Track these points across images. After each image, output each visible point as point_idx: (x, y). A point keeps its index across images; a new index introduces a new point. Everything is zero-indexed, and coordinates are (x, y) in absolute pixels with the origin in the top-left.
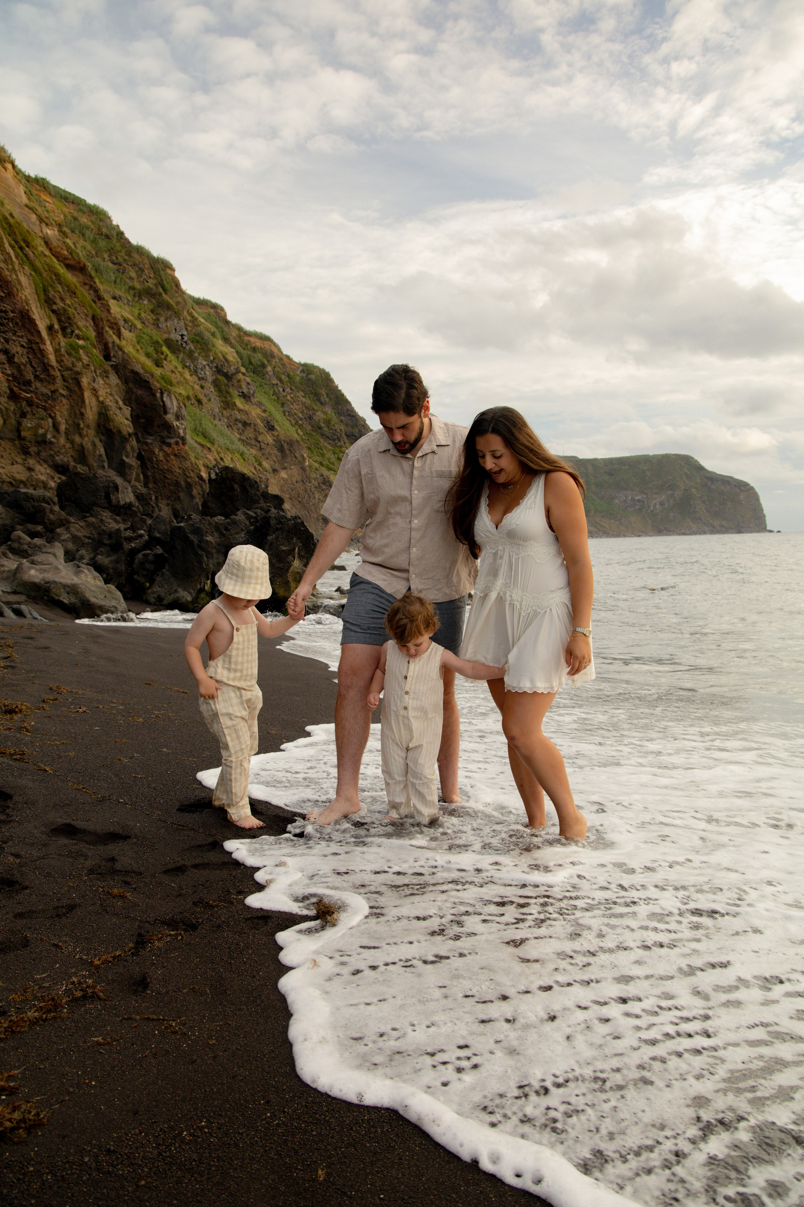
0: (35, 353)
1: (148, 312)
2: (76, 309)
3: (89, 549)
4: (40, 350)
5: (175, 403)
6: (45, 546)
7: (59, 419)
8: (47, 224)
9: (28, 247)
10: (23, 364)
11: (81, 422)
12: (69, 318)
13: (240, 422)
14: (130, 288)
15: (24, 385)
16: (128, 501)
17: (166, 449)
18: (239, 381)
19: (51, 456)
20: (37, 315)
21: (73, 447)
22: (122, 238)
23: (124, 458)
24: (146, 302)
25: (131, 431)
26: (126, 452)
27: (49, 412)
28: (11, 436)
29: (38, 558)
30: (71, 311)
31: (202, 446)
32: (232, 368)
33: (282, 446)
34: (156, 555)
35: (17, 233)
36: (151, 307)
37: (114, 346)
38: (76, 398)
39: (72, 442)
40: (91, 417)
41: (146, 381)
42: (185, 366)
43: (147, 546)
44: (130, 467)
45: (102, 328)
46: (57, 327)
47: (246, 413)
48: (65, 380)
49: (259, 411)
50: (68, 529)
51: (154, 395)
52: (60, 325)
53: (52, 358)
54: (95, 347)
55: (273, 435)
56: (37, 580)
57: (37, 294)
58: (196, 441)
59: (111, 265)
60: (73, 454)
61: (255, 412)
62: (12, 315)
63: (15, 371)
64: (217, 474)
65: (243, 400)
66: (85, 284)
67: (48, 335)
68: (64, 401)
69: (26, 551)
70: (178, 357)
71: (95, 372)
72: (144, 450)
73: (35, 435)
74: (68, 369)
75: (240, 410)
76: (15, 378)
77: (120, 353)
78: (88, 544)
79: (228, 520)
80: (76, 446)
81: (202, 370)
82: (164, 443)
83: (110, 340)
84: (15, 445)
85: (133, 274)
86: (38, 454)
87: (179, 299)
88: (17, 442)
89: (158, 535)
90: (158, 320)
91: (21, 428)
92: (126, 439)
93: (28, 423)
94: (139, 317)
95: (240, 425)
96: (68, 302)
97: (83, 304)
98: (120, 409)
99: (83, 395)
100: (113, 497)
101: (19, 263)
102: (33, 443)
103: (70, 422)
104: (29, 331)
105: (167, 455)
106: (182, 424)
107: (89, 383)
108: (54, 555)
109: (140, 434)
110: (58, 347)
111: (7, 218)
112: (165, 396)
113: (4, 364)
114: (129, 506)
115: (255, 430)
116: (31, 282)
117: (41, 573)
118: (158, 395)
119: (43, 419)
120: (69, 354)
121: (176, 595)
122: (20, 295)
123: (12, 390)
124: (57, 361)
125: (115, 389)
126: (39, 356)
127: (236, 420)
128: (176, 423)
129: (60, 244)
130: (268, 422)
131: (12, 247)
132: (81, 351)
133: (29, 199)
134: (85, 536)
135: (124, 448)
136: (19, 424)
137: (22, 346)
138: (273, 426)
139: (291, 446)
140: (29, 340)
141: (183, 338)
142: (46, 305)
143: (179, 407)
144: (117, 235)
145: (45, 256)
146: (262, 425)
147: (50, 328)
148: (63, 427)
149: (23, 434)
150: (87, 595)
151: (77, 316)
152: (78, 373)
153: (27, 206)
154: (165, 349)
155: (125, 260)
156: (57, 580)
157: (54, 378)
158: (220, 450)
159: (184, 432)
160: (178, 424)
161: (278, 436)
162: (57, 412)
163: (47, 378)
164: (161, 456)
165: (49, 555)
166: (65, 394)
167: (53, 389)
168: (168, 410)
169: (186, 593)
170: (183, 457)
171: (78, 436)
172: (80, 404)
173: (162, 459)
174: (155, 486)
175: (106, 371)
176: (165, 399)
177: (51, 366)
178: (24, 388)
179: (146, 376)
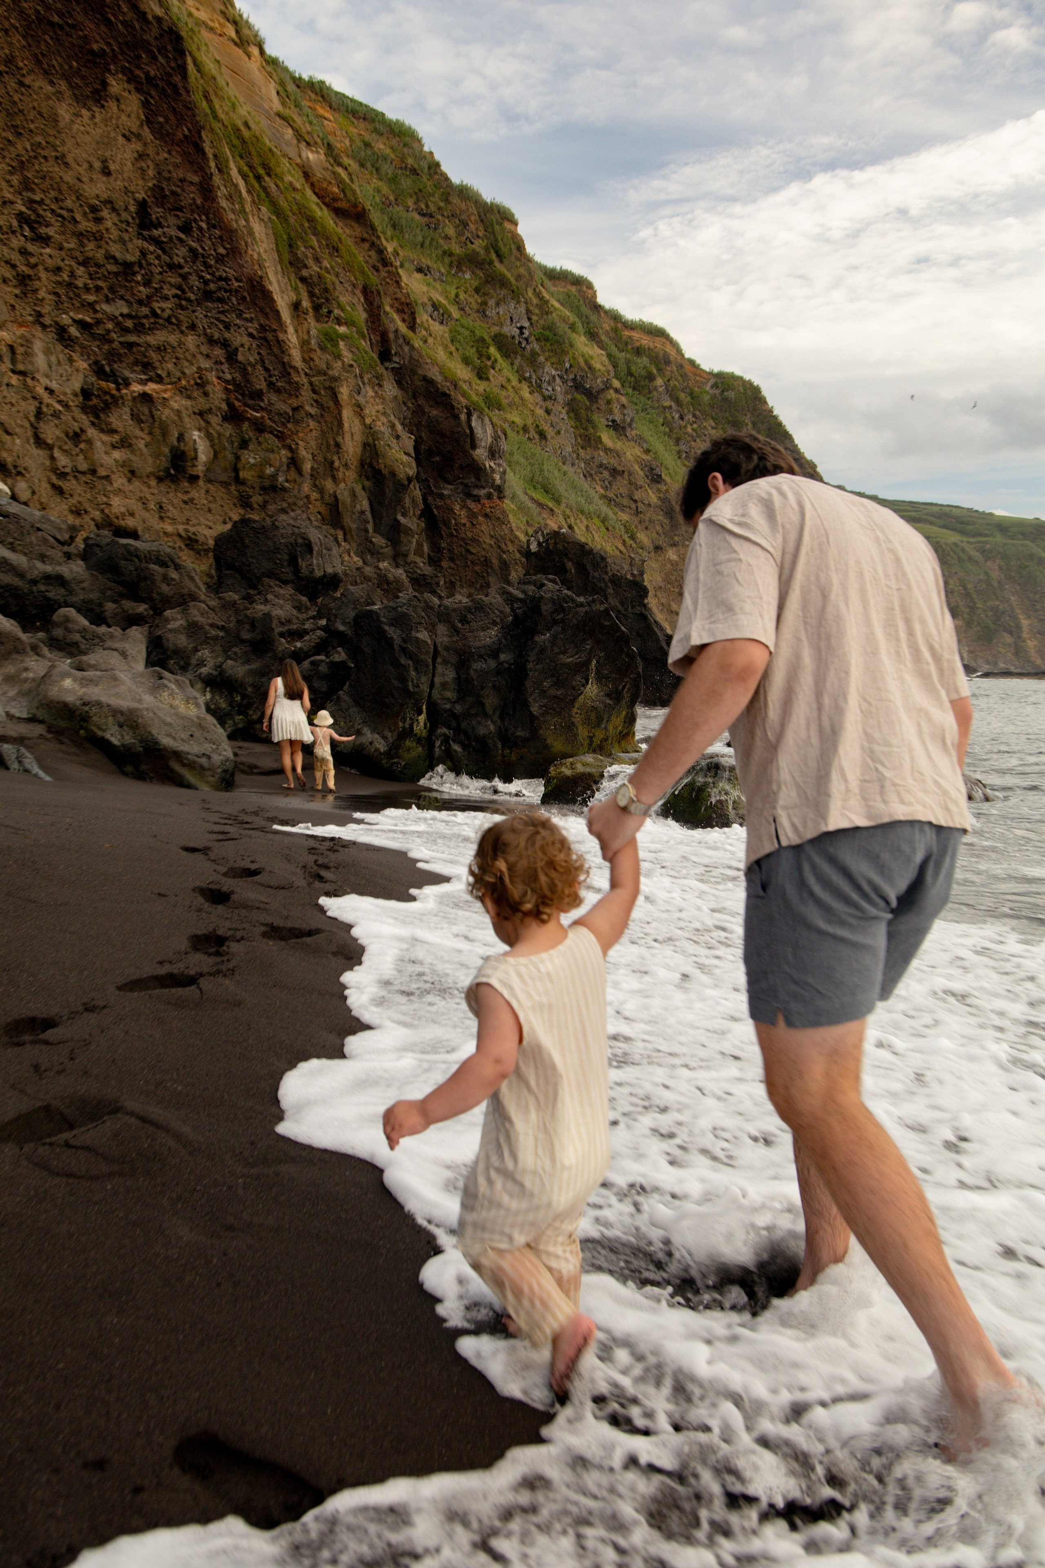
0: (270, 347)
1: (471, 291)
2: (337, 275)
3: (218, 648)
4: (278, 341)
5: (489, 430)
6: (112, 637)
7: (303, 453)
8: (308, 144)
9: (269, 175)
10: (250, 364)
11: (335, 458)
12: (326, 290)
13: (606, 468)
14: (445, 253)
15: (252, 398)
16: (330, 570)
17: (472, 505)
18: (609, 402)
19: (283, 510)
20: (275, 285)
21: (322, 498)
22: (436, 173)
23: (400, 517)
24: (468, 276)
25: (412, 472)
26: (403, 507)
27: (288, 441)
28: (224, 477)
29: (90, 659)
30: (330, 278)
31: (541, 505)
32: (599, 381)
33: (671, 508)
34: (333, 665)
35: (254, 153)
36: (475, 283)
37: (397, 338)
38: (329, 419)
39: (321, 491)
40: (351, 450)
41: (445, 394)
42: (522, 379)
43: (322, 647)
44: (408, 531)
45: (379, 307)
46: (306, 304)
47: (617, 454)
48: (314, 391)
49: (638, 451)
50: (185, 612)
51: (456, 417)
52: (312, 302)
53: (296, 356)
54: (364, 337)
55: (659, 491)
56: (70, 699)
57: (278, 251)
58: (532, 498)
59: (417, 217)
60: (322, 509)
61: (631, 453)
62: (236, 284)
63: (238, 376)
64: (539, 544)
65: (613, 433)
66: (363, 240)
67: (293, 317)
68: (312, 424)
69: (76, 644)
70: (512, 364)
71: (362, 378)
72: (437, 507)
73: (260, 477)
74: (320, 373)
75: (607, 450)
76: (238, 387)
77: (406, 349)
78: (216, 638)
80: (326, 497)
81: (549, 384)
82: (469, 495)
83: (392, 328)
84: (229, 493)
85: (451, 232)
86: (264, 506)
87: (522, 270)
88: (233, 488)
90: (485, 303)
91: (240, 465)
92: (403, 485)
93: (250, 458)
94: (456, 300)
95: (606, 474)
96: (326, 264)
97: (349, 267)
98: (398, 437)
99: (340, 414)
100: (302, 564)
101: (253, 202)
102: (257, 489)
103: (320, 458)
104: (262, 311)
105: (472, 515)
106: (499, 465)
107: (351, 396)
108: (123, 654)
110: (306, 337)
111: (239, 130)
112: (474, 418)
113: (221, 363)
114: (332, 580)
115: (630, 483)
116: (270, 232)
117: (82, 686)
118: (463, 417)
119: (273, 451)
120: (323, 349)
122: (250, 252)
123: (231, 406)
124: (304, 360)
125: (391, 405)
126: (276, 351)
127: (601, 465)
128: (489, 464)
129: (328, 176)
130: (652, 469)
131: (244, 176)
132: (341, 343)
133: (283, 104)
134: (212, 625)
135: (399, 501)
136: (238, 458)
137: (251, 335)
140: (261, 325)
141: (522, 333)
142: (291, 269)
143: (496, 438)
144: (429, 168)
145: (295, 189)
146: (641, 473)
147: (296, 306)
148: (307, 467)
149: (242, 474)
150: (154, 732)
151: (339, 288)
152: (335, 379)
153: (279, 115)
154: (493, 350)
155: (439, 208)
156: (104, 699)
157: (297, 387)
158: (568, 512)
159: (501, 478)
160: (492, 464)
161: (667, 491)
162: (300, 443)
163: (288, 387)
164: (462, 516)
165: (115, 653)
166: (313, 413)
167: (295, 405)
168: (478, 443)
169: (376, 736)
170: (498, 519)
171: (330, 480)
172: (335, 429)
173: (464, 521)
174: (452, 565)
175: (379, 377)
176: (473, 424)
177: (295, 368)
178: (251, 402)
179: (446, 387)
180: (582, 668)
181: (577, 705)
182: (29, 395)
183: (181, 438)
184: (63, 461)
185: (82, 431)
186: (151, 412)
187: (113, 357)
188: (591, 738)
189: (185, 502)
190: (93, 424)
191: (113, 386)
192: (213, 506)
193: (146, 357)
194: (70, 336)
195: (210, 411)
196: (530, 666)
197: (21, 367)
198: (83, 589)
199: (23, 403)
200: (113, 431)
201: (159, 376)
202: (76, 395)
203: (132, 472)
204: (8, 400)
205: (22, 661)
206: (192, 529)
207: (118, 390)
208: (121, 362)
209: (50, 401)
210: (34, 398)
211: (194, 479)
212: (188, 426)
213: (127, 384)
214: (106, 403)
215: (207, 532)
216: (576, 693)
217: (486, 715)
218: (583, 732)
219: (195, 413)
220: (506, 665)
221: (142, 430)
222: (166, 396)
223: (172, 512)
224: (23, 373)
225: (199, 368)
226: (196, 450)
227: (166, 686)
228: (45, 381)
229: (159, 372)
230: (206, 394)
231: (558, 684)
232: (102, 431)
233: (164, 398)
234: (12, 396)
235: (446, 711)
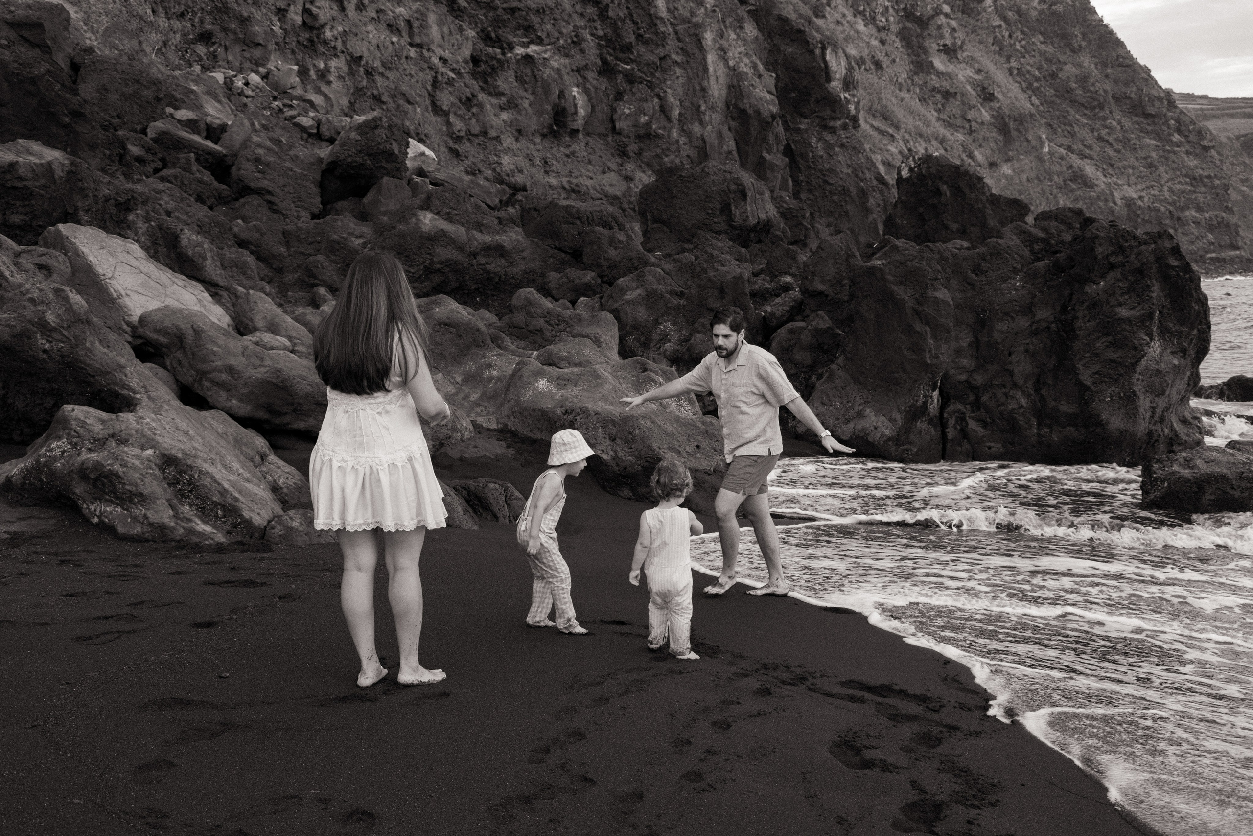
3: (680, 319)
5: (843, 63)
6: (582, 320)
7: (671, 100)
10: (620, 18)
11: (702, 102)
13: (939, 91)
15: (622, 51)
16: (763, 216)
17: (828, 137)
18: (939, 27)
19: (657, 156)
21: (690, 142)
23: (765, 154)
25: (775, 110)
26: (768, 144)
27: (657, 90)
28: (601, 129)
29: (560, 349)
31: (882, 132)
32: (929, 8)
33: (1006, 125)
34: (817, 332)
38: (695, 65)
39: (689, 134)
40: (716, 93)
41: (800, 31)
42: (857, 13)
43: (797, 311)
44: (773, 167)
47: (948, 76)
48: (679, 40)
49: (969, 72)
50: (640, 278)
51: (812, 52)
53: (661, 7)
55: (991, 108)
56: (548, 405)
58: (872, 126)
61: (963, 74)
63: (609, 31)
64: (911, 170)
65: (944, 57)
68: (679, 71)
69: (541, 330)
72: (795, 142)
73: (635, 126)
74: (685, 21)
75: (939, 74)
76: (609, 42)
78: (678, 308)
79: (981, 249)
80: (695, 140)
81: (882, 14)
82: (825, 127)
84: (607, 144)
86: (639, 154)
88: (610, 139)
89: (821, 287)
91: (615, 117)
92: (768, 123)
93: (625, 108)
95: (939, 97)
98: (760, 76)
99: (705, 59)
100: (736, 212)
102: (633, 138)
103: (687, 104)
105: (829, 147)
106: (854, 96)
107: (714, 40)
108: (597, 342)
109: (788, 117)
112: (828, 52)
114: (765, 227)
115: (963, 103)
117: (559, 386)
118: (817, 52)
119: (646, 101)
121: (861, 424)
123: (604, 61)
124: (669, 10)
125: (753, 46)
127: (933, 89)
128: (844, 95)
130: (984, 88)
134: (672, 293)
135: (765, 139)
136: (613, 110)
138: (993, 94)
139: (1021, 124)
143: (850, 69)
146: (973, 93)
148: (676, 113)
149: (617, 125)
150: (655, 446)
152: (698, 26)
156: (590, 405)
157: (664, 37)
158: (907, 136)
159: (855, 109)
160: (847, 95)
161: (1000, 108)
162: (668, 90)
163: (655, 38)
164: (820, 149)
165: (588, 341)
166: (679, 60)
167: (662, 55)
168: (832, 75)
169: (882, 418)
170: (854, 148)
171: (697, 124)
172: (700, 74)
173: (821, 153)
174: (811, 197)
175: (740, 20)
176: (828, 58)
177: (662, 19)
178: (621, 55)
179: (799, 23)
180: (1145, 321)
181: (1139, 369)
182: (425, 66)
183: (562, 94)
184: (458, 125)
185: (473, 96)
186: (533, 72)
187: (498, 22)
188: (1153, 409)
189: (567, 156)
190: (482, 88)
191: (498, 51)
192: (592, 157)
193: (526, 20)
194: (459, 7)
195: (586, 67)
196: (1080, 323)
197: (417, 40)
198: (524, 258)
199: (421, 74)
200: (500, 94)
201: (539, 38)
202: (467, 62)
203: (519, 131)
204: (408, 72)
205: (484, 356)
206: (575, 181)
207: (504, 54)
208: (505, 27)
209: (444, 70)
210: (430, 68)
211: (574, 132)
212: (568, 83)
213: (511, 48)
214: (493, 68)
215: (589, 183)
216: (1138, 354)
217: (1015, 386)
218: (1144, 402)
219: (573, 70)
220: (1045, 325)
221: (526, 90)
222: (546, 56)
223: (556, 165)
224: (419, 46)
225: (575, 27)
226: (575, 106)
227: (653, 380)
228: (439, 52)
229: (539, 34)
230: (582, 51)
231: (1115, 345)
232: (490, 94)
233: (544, 59)
234: (412, 69)
235: (961, 383)
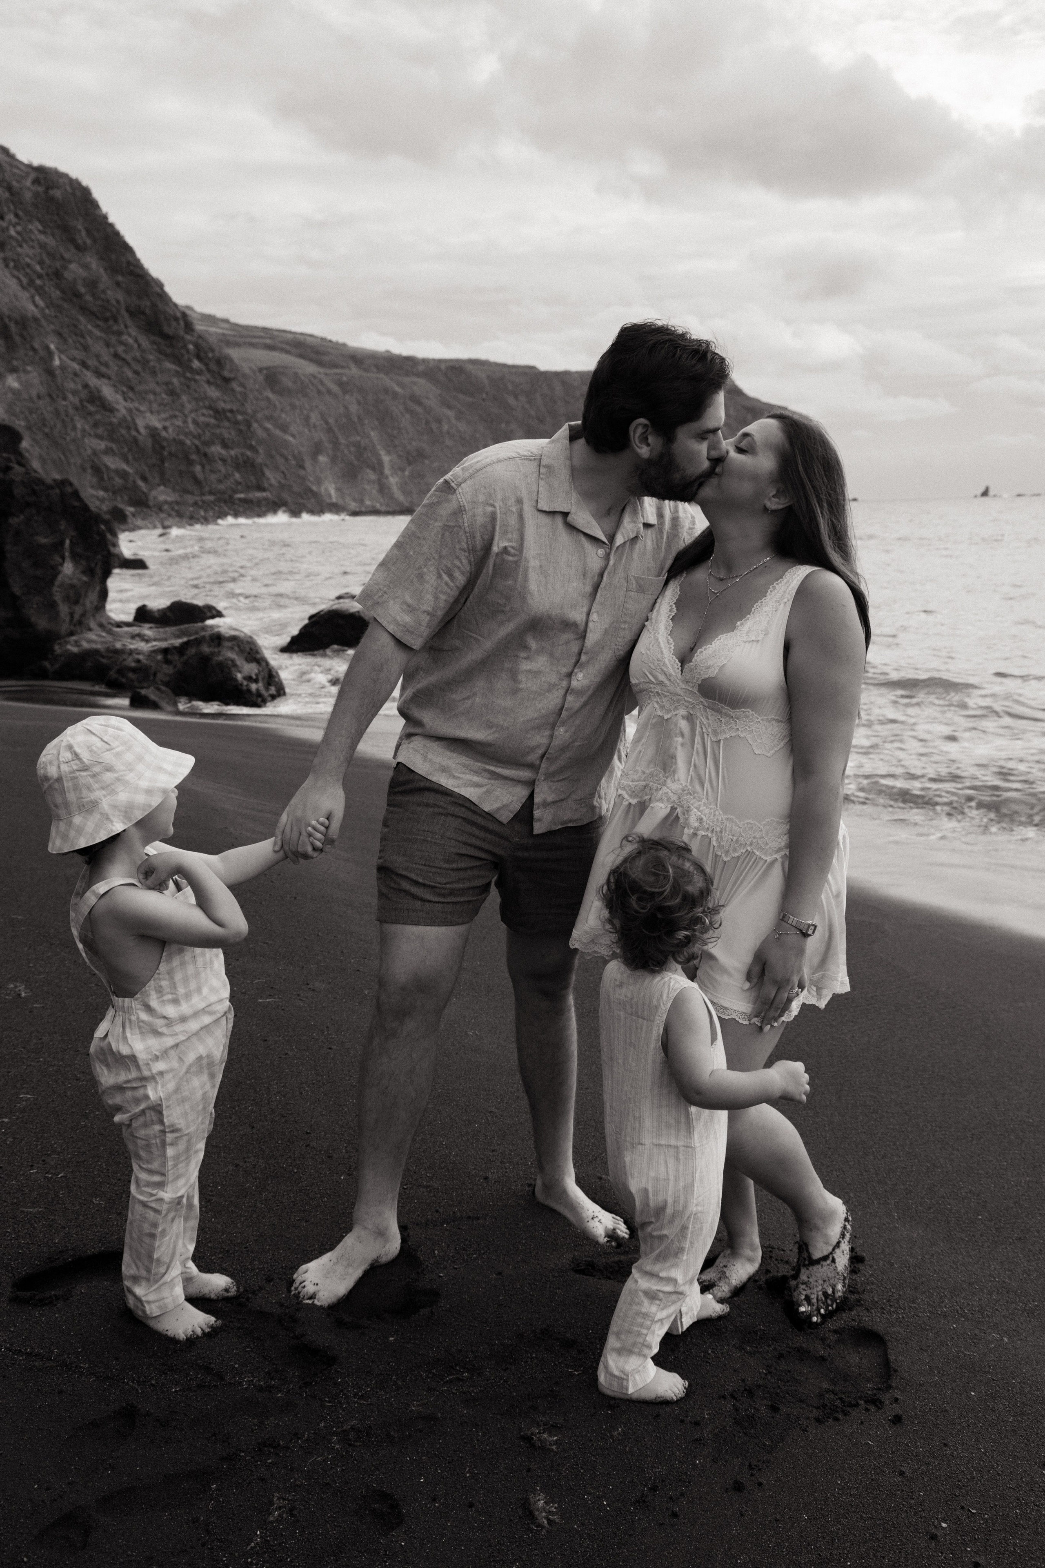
139: (24, 328)
180: (58, 546)
181: (57, 583)
188: (72, 614)
196: (8, 547)
216: (55, 571)
218: (64, 609)
231: (35, 564)
